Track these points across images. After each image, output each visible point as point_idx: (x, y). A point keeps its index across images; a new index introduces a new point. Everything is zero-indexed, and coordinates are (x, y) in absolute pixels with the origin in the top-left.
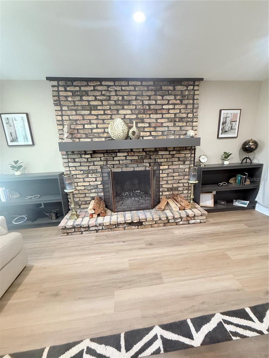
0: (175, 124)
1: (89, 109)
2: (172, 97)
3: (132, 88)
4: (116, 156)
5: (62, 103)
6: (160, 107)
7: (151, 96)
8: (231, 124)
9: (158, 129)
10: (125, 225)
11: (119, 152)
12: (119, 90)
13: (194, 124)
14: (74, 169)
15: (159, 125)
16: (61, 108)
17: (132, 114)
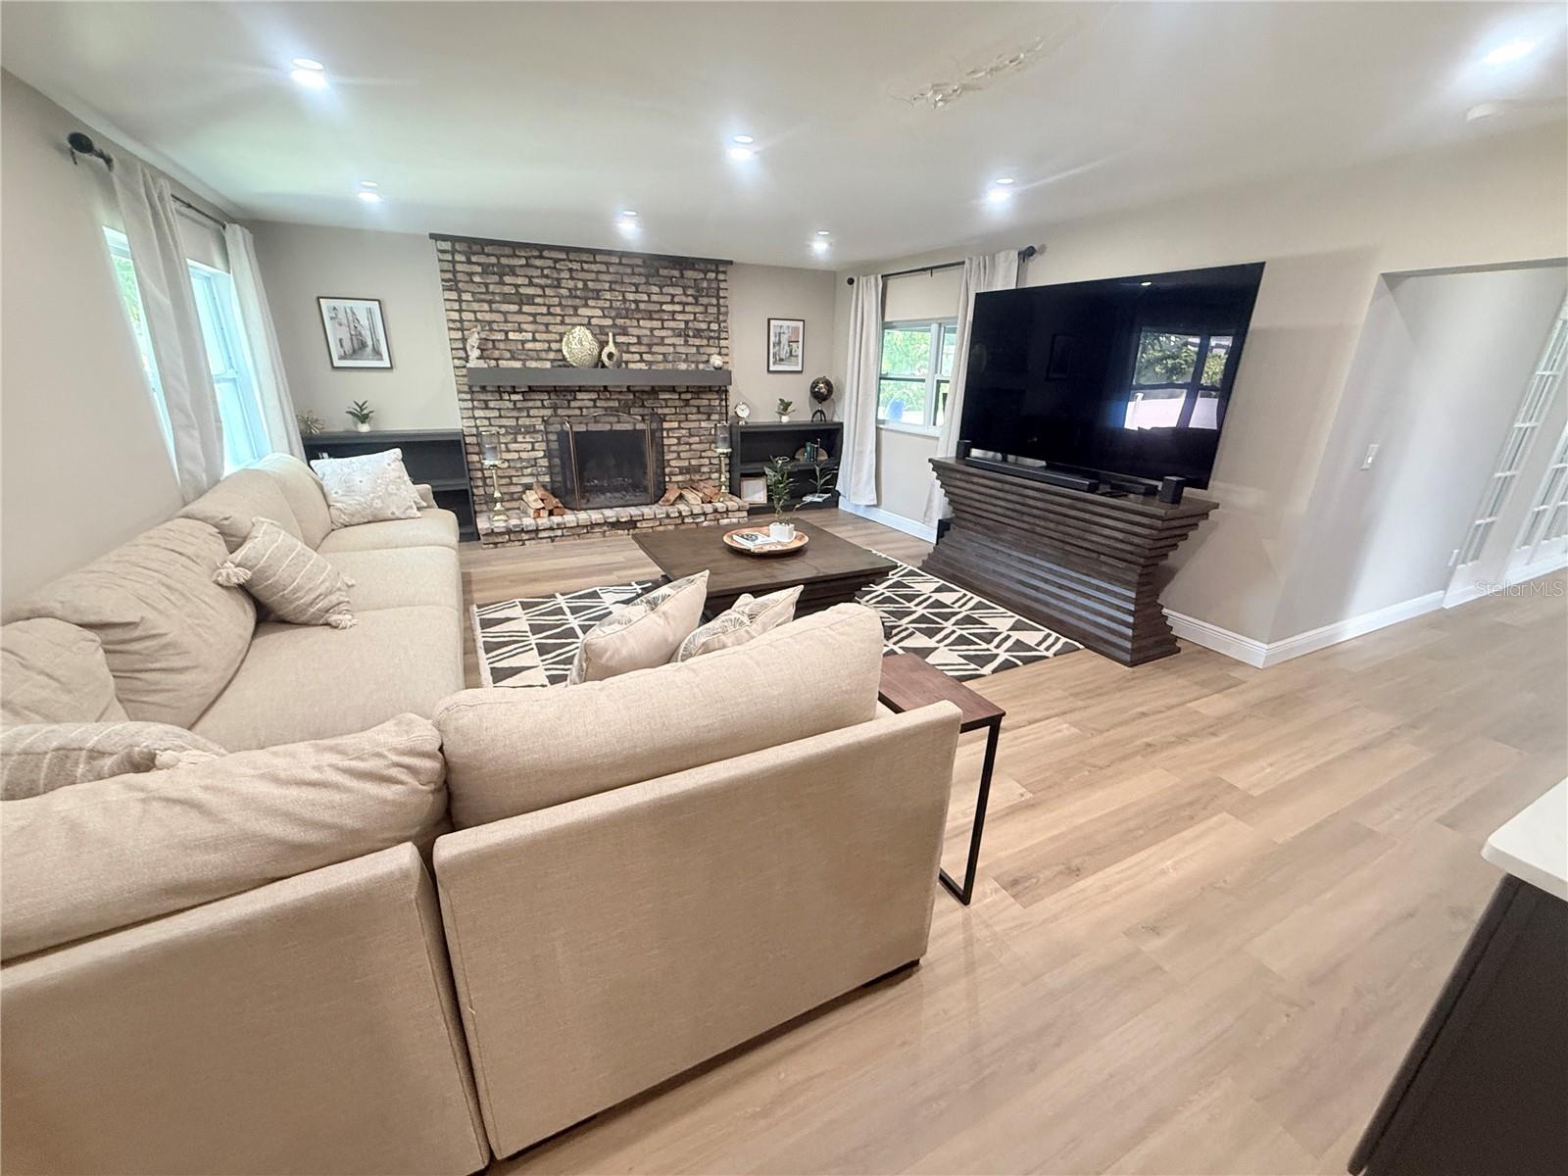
0: (686, 341)
1: (518, 300)
2: (679, 291)
3: (603, 268)
4: (575, 399)
5: (460, 285)
6: (657, 307)
7: (639, 284)
8: (789, 346)
9: (655, 349)
10: (605, 528)
11: (580, 391)
12: (577, 270)
13: (723, 343)
14: (486, 422)
15: (655, 341)
16: (460, 296)
17: (604, 316)
